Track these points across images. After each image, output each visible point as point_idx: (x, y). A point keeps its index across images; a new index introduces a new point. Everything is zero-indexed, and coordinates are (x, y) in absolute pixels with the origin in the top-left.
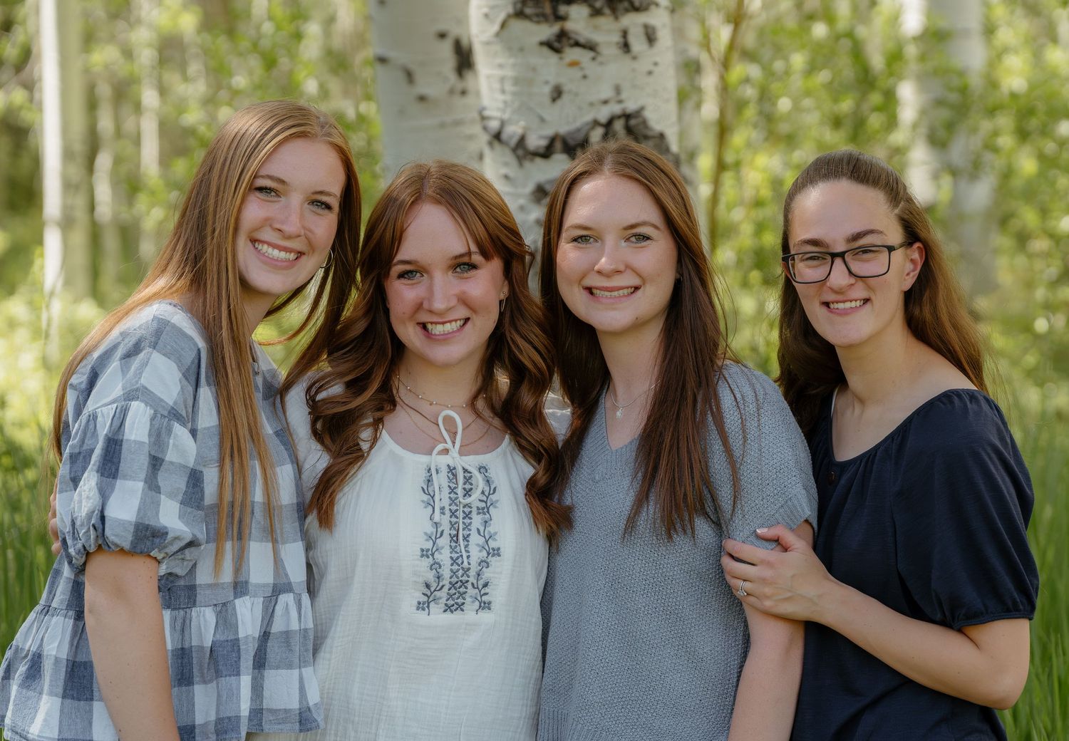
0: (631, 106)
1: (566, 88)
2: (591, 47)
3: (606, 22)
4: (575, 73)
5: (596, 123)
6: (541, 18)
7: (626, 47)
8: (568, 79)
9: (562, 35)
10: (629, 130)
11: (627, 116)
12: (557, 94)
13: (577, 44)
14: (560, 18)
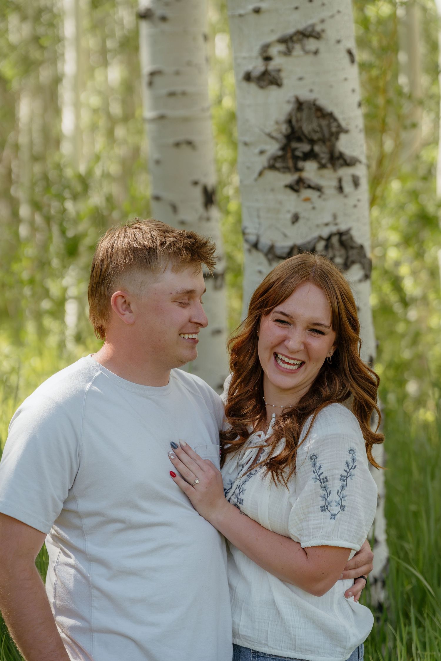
0: (343, 227)
1: (301, 215)
2: (318, 189)
3: (328, 173)
4: (309, 205)
5: (321, 238)
6: (286, 169)
7: (340, 189)
8: (303, 209)
9: (300, 181)
10: (342, 243)
11: (340, 234)
12: (296, 219)
13: (309, 187)
14: (298, 170)
